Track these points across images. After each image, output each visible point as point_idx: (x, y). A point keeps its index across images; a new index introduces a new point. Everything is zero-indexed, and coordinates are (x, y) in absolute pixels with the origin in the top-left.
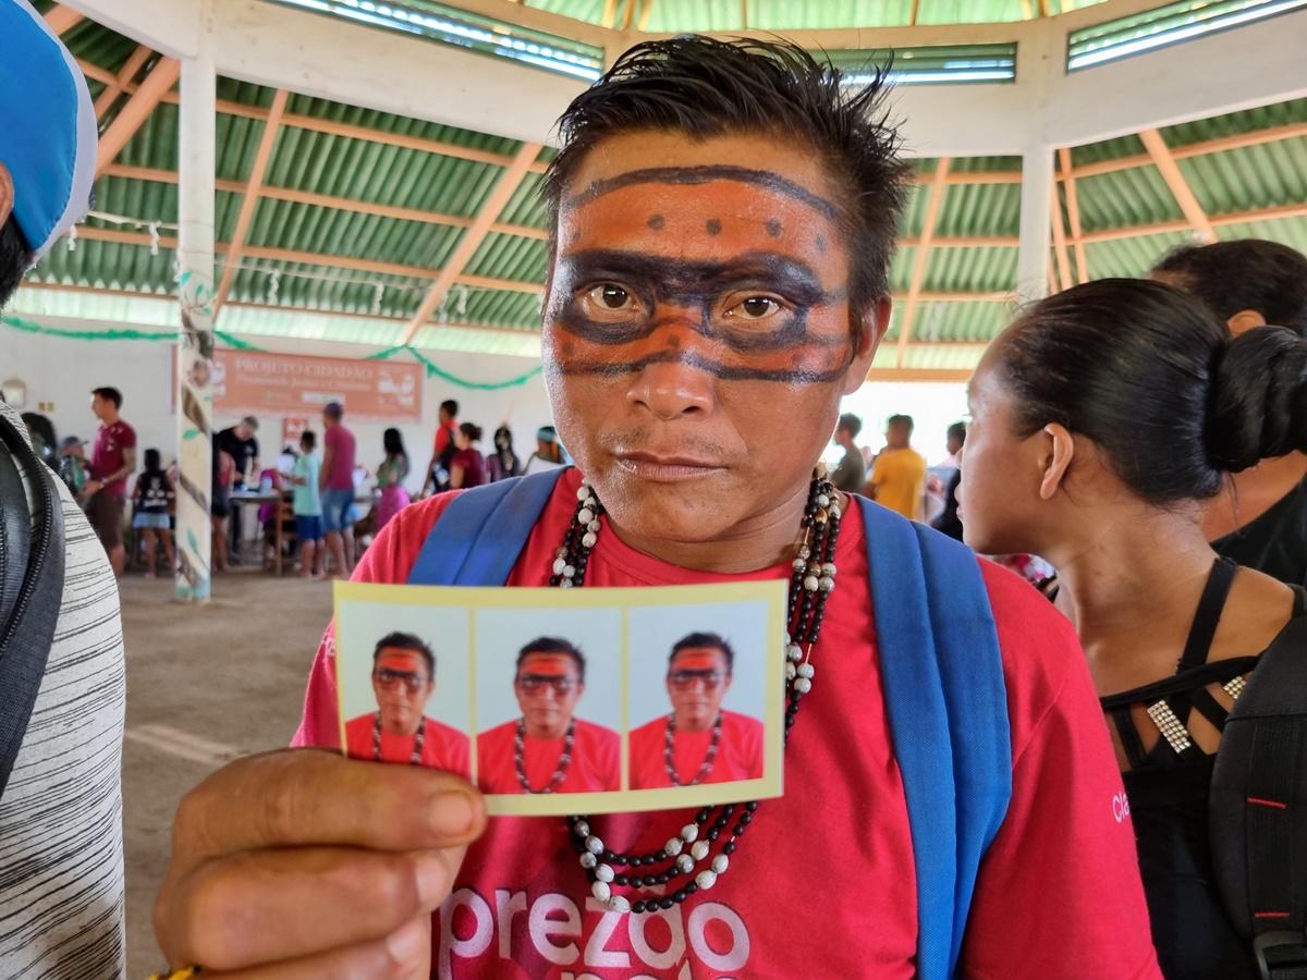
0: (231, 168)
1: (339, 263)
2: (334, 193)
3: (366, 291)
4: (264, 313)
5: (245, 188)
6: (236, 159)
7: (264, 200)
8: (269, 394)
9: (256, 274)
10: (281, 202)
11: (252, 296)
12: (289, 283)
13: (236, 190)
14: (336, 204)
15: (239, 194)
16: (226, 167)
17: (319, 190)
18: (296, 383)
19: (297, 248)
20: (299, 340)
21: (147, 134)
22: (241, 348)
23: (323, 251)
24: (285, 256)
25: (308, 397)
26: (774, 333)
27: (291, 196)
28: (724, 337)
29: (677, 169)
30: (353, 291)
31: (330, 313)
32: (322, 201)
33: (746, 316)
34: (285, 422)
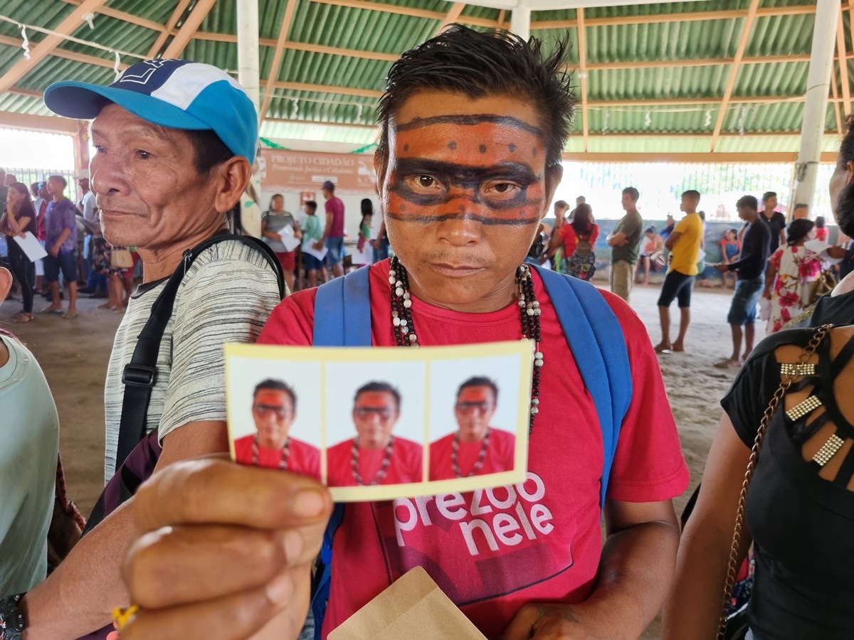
0: (267, 30)
1: (333, 90)
2: (330, 44)
3: (350, 109)
4: (288, 125)
5: (276, 43)
6: (270, 25)
7: (287, 50)
8: (292, 177)
9: (283, 100)
10: (298, 52)
11: (281, 114)
12: (303, 105)
13: (270, 45)
14: (331, 51)
15: (272, 47)
16: (264, 29)
17: (321, 42)
18: (308, 169)
19: (307, 82)
20: (309, 142)
21: (217, 11)
22: (275, 148)
23: (323, 83)
24: (300, 87)
25: (315, 178)
26: (510, 200)
27: (304, 47)
28: (485, 202)
29: (462, 116)
30: (342, 109)
31: (328, 123)
32: (322, 50)
33: (495, 192)
34: (302, 195)
